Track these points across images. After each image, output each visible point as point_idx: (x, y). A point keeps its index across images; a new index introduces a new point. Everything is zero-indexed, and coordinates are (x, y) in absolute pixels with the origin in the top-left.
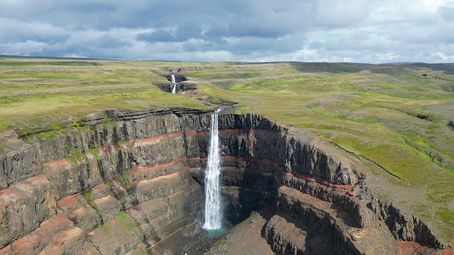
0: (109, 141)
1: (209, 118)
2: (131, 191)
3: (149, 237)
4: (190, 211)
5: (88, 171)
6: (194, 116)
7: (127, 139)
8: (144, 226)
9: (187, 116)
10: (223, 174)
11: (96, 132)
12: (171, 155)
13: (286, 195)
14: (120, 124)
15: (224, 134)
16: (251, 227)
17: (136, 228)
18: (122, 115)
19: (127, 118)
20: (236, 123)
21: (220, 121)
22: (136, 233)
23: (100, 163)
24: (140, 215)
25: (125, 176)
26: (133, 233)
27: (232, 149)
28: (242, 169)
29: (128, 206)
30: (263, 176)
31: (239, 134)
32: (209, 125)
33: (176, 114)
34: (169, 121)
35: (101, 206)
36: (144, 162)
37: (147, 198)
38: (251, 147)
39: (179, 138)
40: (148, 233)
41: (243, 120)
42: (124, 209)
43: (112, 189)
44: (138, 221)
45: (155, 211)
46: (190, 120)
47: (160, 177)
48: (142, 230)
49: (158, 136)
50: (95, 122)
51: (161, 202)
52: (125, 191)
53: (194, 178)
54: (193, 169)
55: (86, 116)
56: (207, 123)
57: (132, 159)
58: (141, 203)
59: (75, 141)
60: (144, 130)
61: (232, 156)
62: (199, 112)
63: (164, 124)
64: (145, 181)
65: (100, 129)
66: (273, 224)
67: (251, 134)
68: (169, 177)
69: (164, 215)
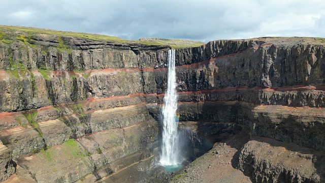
0: (64, 66)
1: (166, 53)
2: (85, 119)
3: (100, 168)
4: (146, 146)
5: (33, 89)
6: (152, 53)
7: (83, 69)
8: (95, 156)
9: (144, 53)
10: (180, 109)
11: (48, 54)
12: (128, 87)
13: (266, 114)
14: (77, 53)
15: (182, 69)
16: (216, 158)
17: (86, 158)
18: (79, 43)
19: (85, 47)
20: (194, 57)
21: (177, 56)
22: (85, 162)
23: (49, 85)
24: (93, 144)
25: (80, 105)
26: (82, 161)
27: (189, 84)
28: (200, 102)
29: (79, 133)
30: (225, 106)
31: (197, 67)
32: (166, 62)
33: (134, 51)
34: (126, 56)
35: (45, 129)
36: (100, 93)
37: (101, 128)
38: (212, 77)
39: (136, 74)
40: (100, 165)
41: (202, 52)
42: (75, 137)
43: (62, 115)
44: (89, 150)
45: (109, 142)
46: (148, 57)
47: (116, 109)
48: (92, 160)
49: (116, 68)
50: (48, 43)
51: (116, 134)
52: (78, 119)
53: (150, 113)
54: (150, 104)
55: (37, 35)
56: (164, 59)
57: (88, 89)
58: (95, 133)
59: (20, 55)
60: (101, 61)
61: (189, 91)
62: (156, 48)
63: (122, 59)
64: (100, 111)
65: (53, 51)
66: (249, 150)
67: (211, 64)
68: (125, 108)
69: (119, 147)
